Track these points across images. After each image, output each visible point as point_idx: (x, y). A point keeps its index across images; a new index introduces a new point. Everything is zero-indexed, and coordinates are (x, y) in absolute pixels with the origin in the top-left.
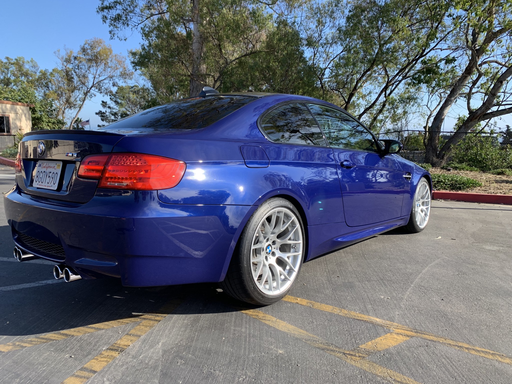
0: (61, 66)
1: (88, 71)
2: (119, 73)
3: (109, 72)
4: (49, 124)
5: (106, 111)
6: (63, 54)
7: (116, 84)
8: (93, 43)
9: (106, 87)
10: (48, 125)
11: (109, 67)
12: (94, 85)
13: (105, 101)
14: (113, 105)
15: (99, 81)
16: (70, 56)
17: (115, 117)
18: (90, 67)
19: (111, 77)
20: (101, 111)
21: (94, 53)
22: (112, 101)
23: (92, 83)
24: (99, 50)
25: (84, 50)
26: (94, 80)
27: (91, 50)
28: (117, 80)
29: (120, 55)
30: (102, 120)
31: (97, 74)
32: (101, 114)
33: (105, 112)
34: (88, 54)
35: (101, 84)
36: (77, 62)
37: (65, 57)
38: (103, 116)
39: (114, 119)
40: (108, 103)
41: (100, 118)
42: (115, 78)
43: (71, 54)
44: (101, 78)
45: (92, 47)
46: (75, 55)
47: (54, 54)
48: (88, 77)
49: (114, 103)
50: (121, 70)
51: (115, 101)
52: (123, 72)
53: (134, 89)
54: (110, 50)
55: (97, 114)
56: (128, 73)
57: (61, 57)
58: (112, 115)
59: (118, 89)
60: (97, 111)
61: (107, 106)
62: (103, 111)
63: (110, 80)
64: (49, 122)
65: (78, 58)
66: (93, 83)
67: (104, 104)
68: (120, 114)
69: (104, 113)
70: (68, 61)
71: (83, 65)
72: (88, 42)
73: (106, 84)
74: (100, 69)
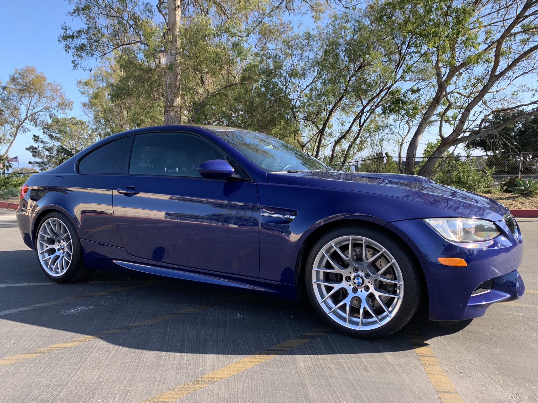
1: (20, 102)
2: (56, 104)
3: (45, 102)
5: (39, 146)
7: (53, 116)
8: (23, 72)
9: (42, 120)
11: (44, 97)
12: (27, 117)
13: (37, 135)
14: (46, 139)
15: (34, 113)
17: (50, 153)
18: (22, 98)
19: (47, 109)
20: (32, 146)
21: (26, 82)
22: (45, 135)
23: (25, 114)
24: (31, 79)
25: (13, 80)
26: (27, 112)
27: (23, 80)
28: (55, 111)
30: (34, 156)
31: (31, 105)
32: (32, 149)
33: (37, 147)
34: (18, 84)
35: (36, 116)
36: (6, 93)
38: (35, 152)
39: (49, 154)
40: (40, 137)
41: (31, 154)
42: (52, 110)
44: (36, 110)
45: (23, 76)
46: (4, 85)
48: (19, 109)
49: (47, 137)
50: (58, 100)
51: (49, 135)
52: (61, 103)
53: (72, 121)
54: (44, 79)
55: (27, 149)
56: (67, 102)
58: (47, 150)
59: (53, 121)
60: (28, 147)
61: (40, 140)
62: (34, 147)
63: (47, 112)
65: (8, 89)
66: (27, 115)
67: (36, 138)
68: (55, 149)
69: (36, 148)
71: (14, 96)
72: (18, 71)
73: (42, 116)
74: (34, 100)
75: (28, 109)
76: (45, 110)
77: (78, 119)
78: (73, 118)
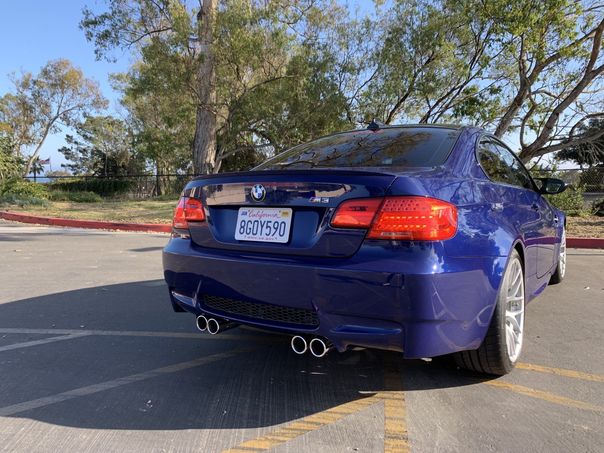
0: (16, 91)
1: (51, 99)
2: (90, 102)
3: (78, 100)
4: (7, 164)
5: (72, 148)
6: (19, 77)
7: (87, 115)
8: (57, 64)
9: (74, 118)
10: (5, 165)
11: (79, 94)
12: (58, 115)
13: (70, 135)
14: (80, 139)
15: (66, 111)
16: (27, 80)
17: (84, 155)
18: (54, 94)
19: (80, 106)
20: (65, 148)
21: (59, 76)
22: (79, 135)
23: (57, 112)
24: (65, 73)
25: (45, 73)
26: (59, 109)
27: (55, 73)
28: (88, 110)
29: (92, 79)
30: (67, 158)
31: (63, 101)
32: (66, 151)
33: (70, 148)
34: (51, 78)
35: (68, 115)
36: (37, 87)
37: (21, 80)
38: (68, 154)
39: (82, 157)
40: (74, 137)
41: (64, 156)
42: (86, 108)
43: (29, 78)
44: (67, 108)
45: (56, 69)
46: (35, 78)
47: (7, 77)
48: (50, 106)
49: (82, 138)
50: (93, 98)
51: (84, 136)
52: (96, 101)
53: (108, 120)
54: (80, 74)
55: (59, 150)
56: (102, 101)
57: (15, 80)
58: (80, 151)
60: (61, 148)
61: (74, 141)
62: (67, 148)
63: (80, 110)
64: (7, 161)
65: (38, 83)
66: (58, 113)
67: (69, 138)
68: (89, 151)
69: (69, 150)
70: (25, 85)
71: (44, 91)
72: (51, 63)
73: (74, 114)
74: (66, 96)
76: (78, 109)
77: (115, 119)
78: (110, 117)
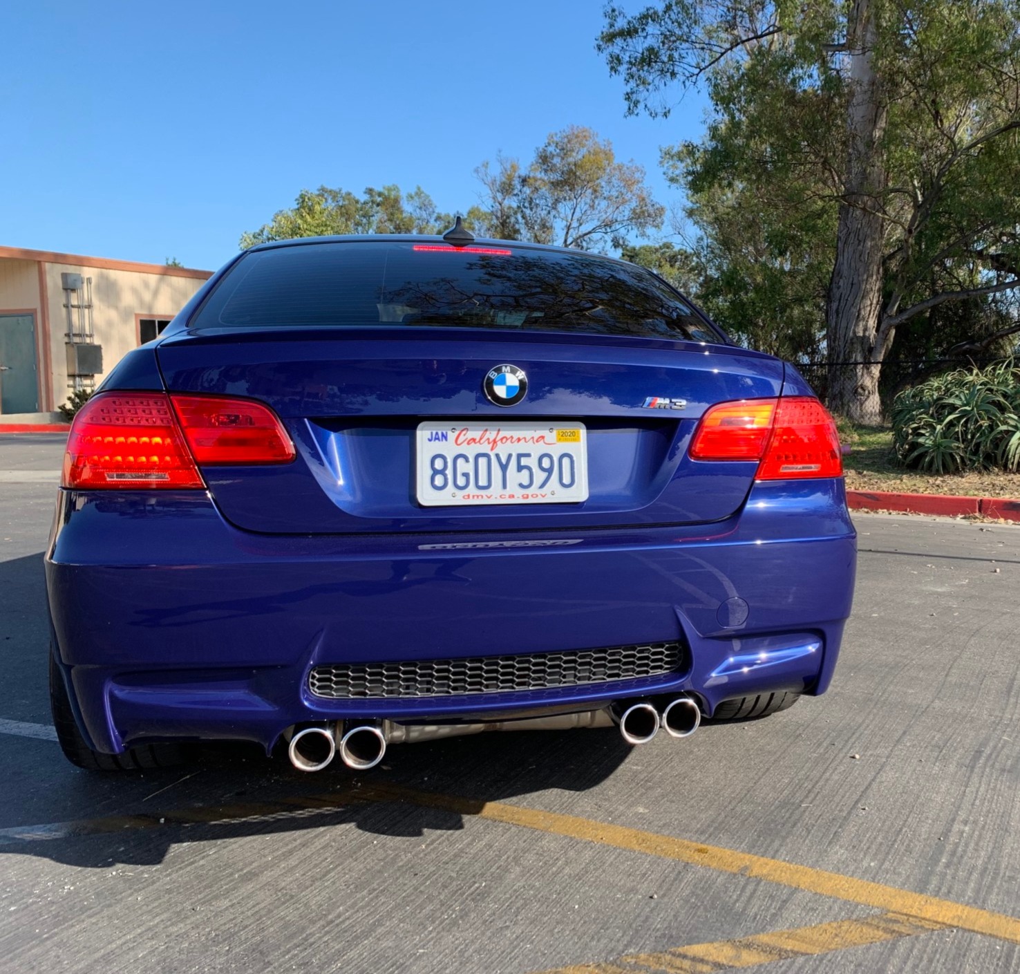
0: (491, 202)
1: (553, 212)
2: (627, 213)
3: (604, 209)
6: (496, 171)
7: (621, 242)
8: (566, 140)
11: (604, 199)
15: (580, 237)
16: (510, 178)
18: (557, 201)
19: (608, 225)
21: (569, 164)
23: (563, 240)
24: (580, 157)
25: (544, 159)
26: (567, 233)
27: (563, 159)
28: (623, 231)
29: (630, 164)
31: (575, 217)
34: (553, 169)
35: (584, 244)
36: (527, 190)
37: (500, 179)
42: (618, 227)
43: (515, 171)
44: (585, 228)
45: (565, 152)
46: (523, 172)
47: (475, 175)
48: (552, 227)
50: (633, 205)
52: (638, 211)
53: (663, 253)
54: (608, 155)
56: (651, 210)
57: (490, 180)
59: (623, 255)
63: (606, 233)
65: (531, 181)
66: (566, 241)
70: (506, 189)
71: (541, 198)
72: (555, 139)
73: (597, 242)
74: (583, 205)
75: (569, 228)
76: (604, 230)
77: (677, 248)
78: (667, 246)
